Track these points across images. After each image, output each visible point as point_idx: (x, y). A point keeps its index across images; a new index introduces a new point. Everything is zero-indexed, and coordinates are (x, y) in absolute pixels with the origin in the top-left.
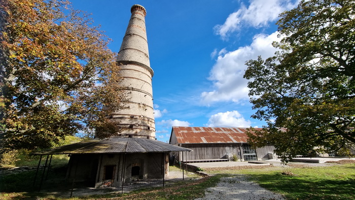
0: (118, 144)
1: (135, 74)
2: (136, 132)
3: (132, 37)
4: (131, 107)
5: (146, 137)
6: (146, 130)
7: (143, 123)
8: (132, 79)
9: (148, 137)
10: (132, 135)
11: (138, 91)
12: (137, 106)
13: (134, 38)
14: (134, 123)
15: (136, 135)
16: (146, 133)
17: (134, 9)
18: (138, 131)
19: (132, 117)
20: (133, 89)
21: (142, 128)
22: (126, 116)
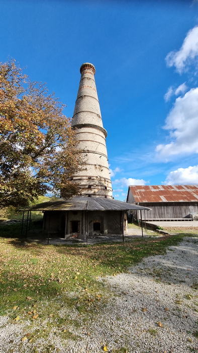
0: (80, 203)
1: (89, 137)
2: (95, 192)
3: (84, 99)
4: (88, 169)
5: (104, 197)
6: (104, 189)
7: (100, 183)
8: (87, 142)
9: (106, 197)
10: (92, 194)
11: (94, 152)
12: (93, 167)
13: (86, 100)
14: (92, 183)
15: (94, 194)
16: (103, 192)
17: (83, 69)
18: (96, 190)
19: (90, 178)
20: (88, 151)
21: (100, 188)
22: (84, 178)
